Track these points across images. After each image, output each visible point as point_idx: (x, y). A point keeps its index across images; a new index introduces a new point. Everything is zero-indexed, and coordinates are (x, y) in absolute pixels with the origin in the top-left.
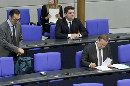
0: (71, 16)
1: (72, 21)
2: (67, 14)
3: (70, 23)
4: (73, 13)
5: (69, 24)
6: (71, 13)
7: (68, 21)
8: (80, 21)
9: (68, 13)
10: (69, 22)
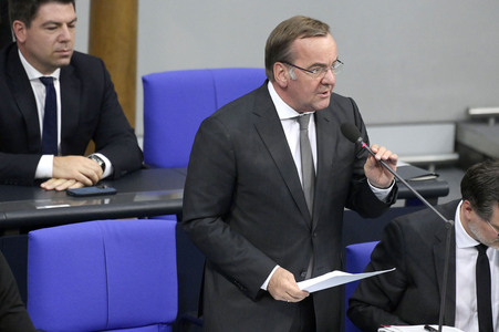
0: (58, 45)
1: (56, 74)
2: (28, 26)
3: (48, 82)
4: (70, 25)
5: (39, 92)
6: (59, 25)
7: (33, 73)
8: (106, 76)
9: (36, 23)
10: (42, 79)
